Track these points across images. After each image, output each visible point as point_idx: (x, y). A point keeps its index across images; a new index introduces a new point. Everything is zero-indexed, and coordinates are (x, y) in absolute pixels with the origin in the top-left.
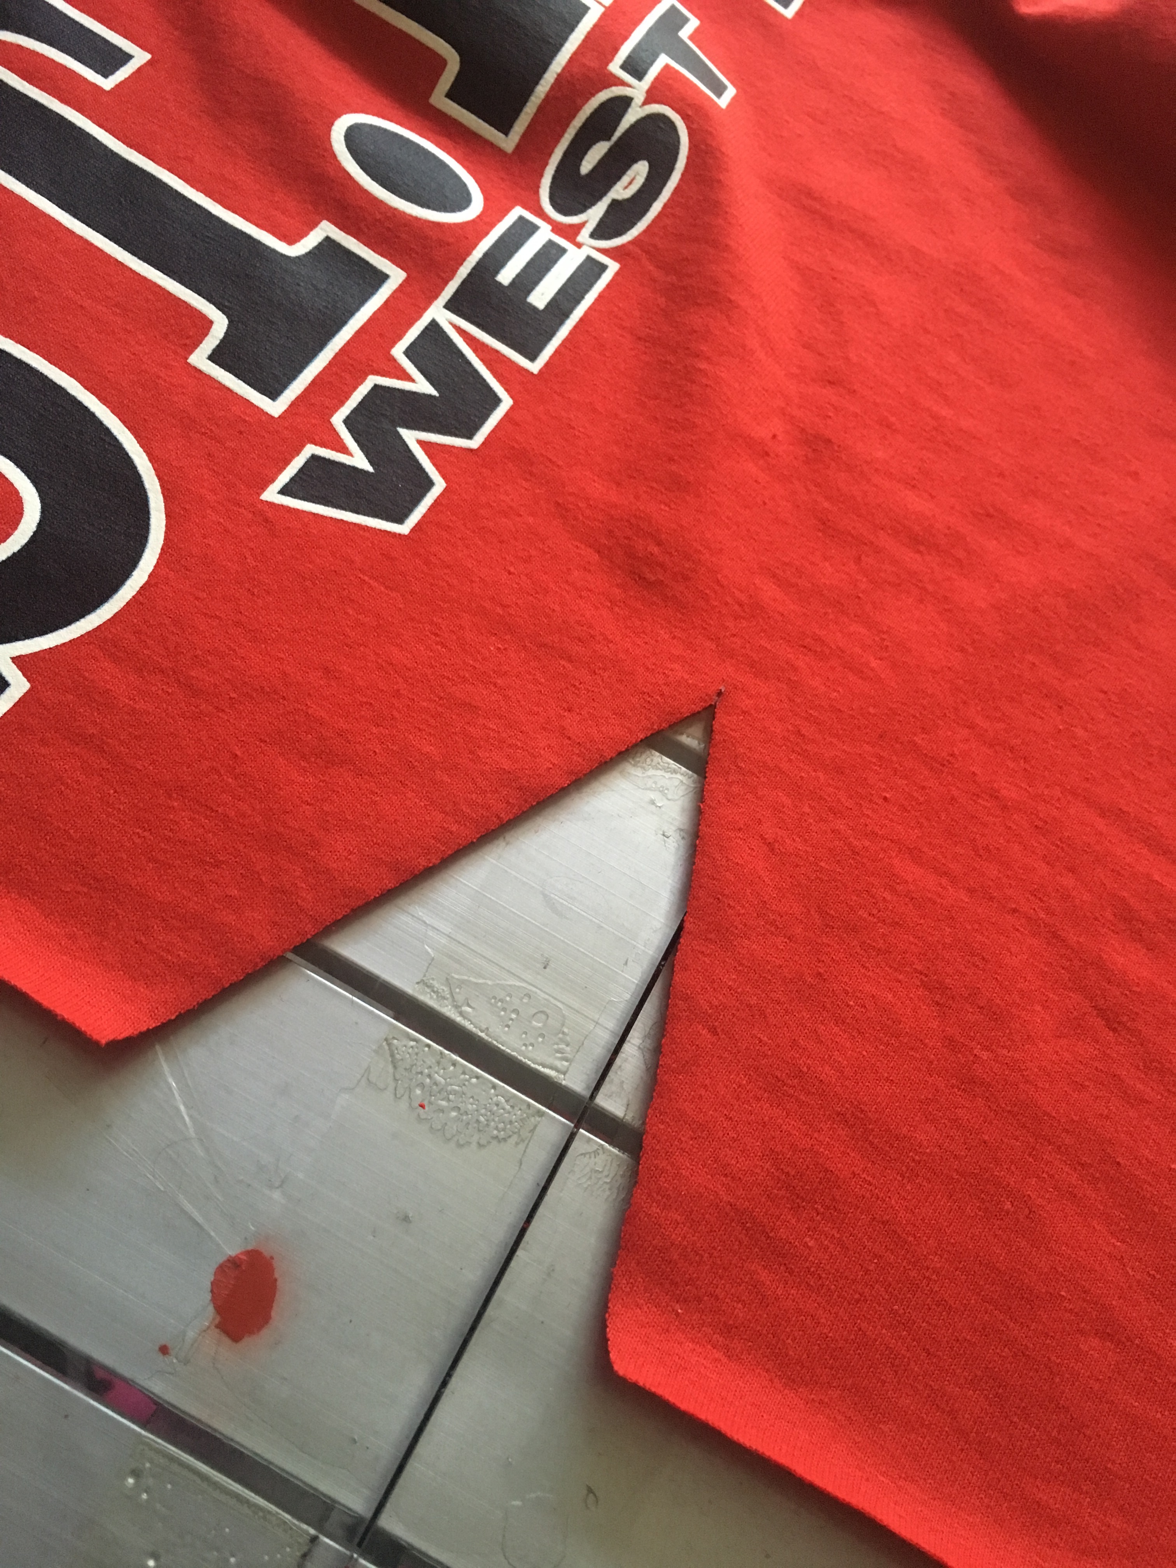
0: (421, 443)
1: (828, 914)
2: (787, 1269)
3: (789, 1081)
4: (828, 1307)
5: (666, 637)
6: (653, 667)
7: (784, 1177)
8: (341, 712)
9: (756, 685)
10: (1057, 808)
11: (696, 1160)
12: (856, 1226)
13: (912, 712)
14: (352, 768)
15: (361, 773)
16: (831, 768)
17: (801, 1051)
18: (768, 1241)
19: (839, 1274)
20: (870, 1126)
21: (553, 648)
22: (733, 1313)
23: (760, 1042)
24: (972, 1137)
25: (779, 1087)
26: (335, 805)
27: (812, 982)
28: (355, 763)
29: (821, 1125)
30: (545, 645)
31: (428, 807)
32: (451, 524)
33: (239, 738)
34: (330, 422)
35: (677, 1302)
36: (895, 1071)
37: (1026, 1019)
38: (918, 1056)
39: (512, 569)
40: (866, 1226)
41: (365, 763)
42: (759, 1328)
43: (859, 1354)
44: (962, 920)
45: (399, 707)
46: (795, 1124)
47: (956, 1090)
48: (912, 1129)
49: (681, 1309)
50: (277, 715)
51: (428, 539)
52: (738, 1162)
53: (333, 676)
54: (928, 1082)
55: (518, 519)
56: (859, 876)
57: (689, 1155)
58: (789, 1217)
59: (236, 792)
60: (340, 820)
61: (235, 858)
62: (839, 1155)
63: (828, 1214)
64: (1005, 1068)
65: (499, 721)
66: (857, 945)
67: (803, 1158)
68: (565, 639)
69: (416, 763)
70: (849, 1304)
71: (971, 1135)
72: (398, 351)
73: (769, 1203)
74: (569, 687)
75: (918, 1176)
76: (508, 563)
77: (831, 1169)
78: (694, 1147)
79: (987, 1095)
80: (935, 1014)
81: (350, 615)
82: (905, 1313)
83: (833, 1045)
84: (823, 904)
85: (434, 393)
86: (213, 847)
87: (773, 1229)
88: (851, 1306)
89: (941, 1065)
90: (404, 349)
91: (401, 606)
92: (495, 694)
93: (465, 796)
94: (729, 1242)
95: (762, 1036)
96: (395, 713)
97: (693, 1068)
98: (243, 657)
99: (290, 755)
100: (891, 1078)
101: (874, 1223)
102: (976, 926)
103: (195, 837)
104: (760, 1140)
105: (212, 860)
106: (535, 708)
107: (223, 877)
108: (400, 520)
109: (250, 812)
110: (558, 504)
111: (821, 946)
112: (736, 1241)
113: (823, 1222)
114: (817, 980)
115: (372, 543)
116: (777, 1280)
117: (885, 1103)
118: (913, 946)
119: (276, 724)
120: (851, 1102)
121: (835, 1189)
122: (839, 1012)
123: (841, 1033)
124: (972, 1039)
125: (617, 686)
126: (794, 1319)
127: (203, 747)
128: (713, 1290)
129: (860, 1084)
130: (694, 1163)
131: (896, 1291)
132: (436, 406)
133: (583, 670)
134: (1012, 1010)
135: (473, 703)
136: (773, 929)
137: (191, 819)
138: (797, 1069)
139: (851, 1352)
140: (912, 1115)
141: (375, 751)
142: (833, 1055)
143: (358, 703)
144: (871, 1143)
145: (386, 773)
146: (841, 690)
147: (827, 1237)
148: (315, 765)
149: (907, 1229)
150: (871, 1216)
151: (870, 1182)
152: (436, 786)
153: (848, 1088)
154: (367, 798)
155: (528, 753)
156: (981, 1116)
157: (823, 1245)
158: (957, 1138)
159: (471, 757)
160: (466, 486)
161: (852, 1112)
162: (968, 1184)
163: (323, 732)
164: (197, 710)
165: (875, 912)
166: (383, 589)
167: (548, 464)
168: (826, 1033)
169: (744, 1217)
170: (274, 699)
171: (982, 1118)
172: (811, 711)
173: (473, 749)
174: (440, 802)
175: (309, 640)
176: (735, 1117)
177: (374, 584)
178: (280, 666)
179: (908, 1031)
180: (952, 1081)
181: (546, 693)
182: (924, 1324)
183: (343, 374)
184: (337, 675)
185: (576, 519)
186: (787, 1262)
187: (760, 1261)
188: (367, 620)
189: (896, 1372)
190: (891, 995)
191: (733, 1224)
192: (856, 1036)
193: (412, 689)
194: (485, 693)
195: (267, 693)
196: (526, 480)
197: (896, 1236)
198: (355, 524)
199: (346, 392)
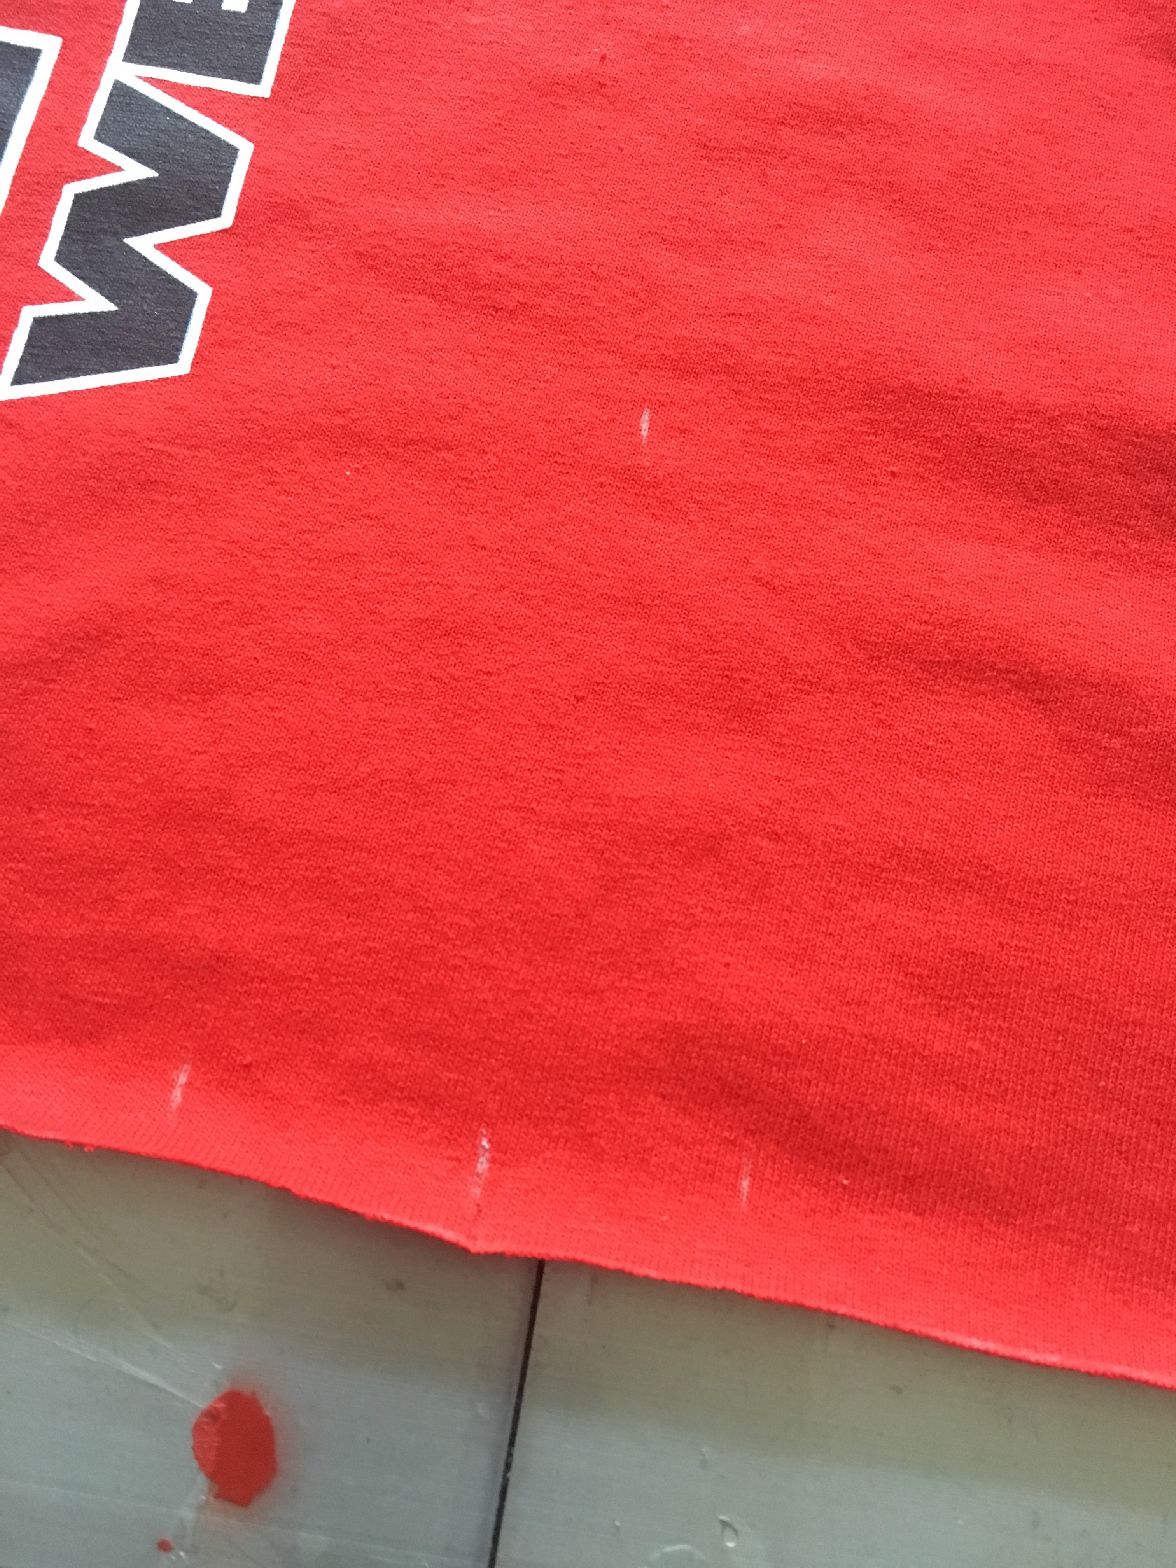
0: (162, 247)
1: (869, 643)
2: (957, 1086)
3: (887, 864)
4: (1022, 1113)
5: (556, 371)
6: (554, 416)
7: (916, 981)
8: (195, 626)
9: (686, 390)
10: (1121, 393)
11: (806, 999)
12: (1024, 1006)
13: (895, 345)
14: (236, 689)
15: (249, 691)
16: (813, 460)
17: (888, 823)
18: (925, 1062)
19: (1021, 1070)
20: (1004, 881)
21: (422, 441)
22: (910, 1162)
23: (837, 829)
24: (1129, 848)
25: (877, 876)
26: (233, 742)
27: (875, 734)
28: (237, 682)
29: (941, 903)
30: (412, 442)
31: (345, 700)
32: (237, 337)
33: (86, 707)
34: (40, 268)
35: (839, 1172)
36: (1011, 804)
37: (1157, 677)
38: (1033, 775)
39: (335, 362)
40: (1036, 1003)
41: (248, 677)
42: (946, 1168)
43: (1076, 1154)
44: (1036, 588)
45: (263, 591)
46: (910, 914)
47: (1094, 799)
48: (1055, 865)
49: (847, 1179)
50: (120, 661)
51: (216, 367)
52: (857, 983)
53: (168, 586)
54: (1056, 802)
55: (318, 294)
56: (891, 582)
57: (796, 996)
58: (939, 1025)
59: (107, 773)
60: (246, 758)
61: (139, 853)
62: (976, 930)
63: (985, 1005)
64: (1147, 749)
65: (391, 561)
66: (916, 669)
67: (933, 950)
68: (433, 423)
69: (311, 652)
70: (1045, 1100)
71: (1128, 846)
72: (87, 140)
73: (909, 1018)
74: (459, 482)
75: (1080, 918)
76: (327, 356)
77: (971, 950)
78: (798, 985)
79: (1132, 792)
80: (1040, 716)
81: (160, 503)
82: (1115, 1087)
83: (925, 802)
84: (859, 632)
85: (153, 174)
86: (106, 849)
87: (925, 1046)
88: (1048, 1102)
89: (1066, 775)
90: (93, 133)
91: (216, 465)
92: (374, 528)
93: (384, 670)
94: (879, 1080)
95: (836, 821)
96: (261, 600)
97: (765, 891)
98: (48, 605)
99: (155, 704)
100: (1009, 815)
101: (1044, 994)
102: (1057, 589)
103: (81, 846)
104: (874, 948)
105: (112, 866)
106: (429, 527)
107: (132, 881)
108: (173, 358)
109: (134, 791)
110: (361, 254)
111: (873, 686)
112: (886, 1075)
113: (982, 1016)
114: (881, 729)
115: (150, 400)
116: (951, 1103)
117: (1012, 847)
118: (988, 643)
119: (122, 672)
120: (969, 861)
121: (984, 972)
122: (919, 759)
123: (930, 784)
124: (1095, 729)
125: (518, 458)
126: (985, 1142)
127: (46, 735)
128: (878, 1144)
129: (973, 835)
130: (805, 1003)
131: (1097, 1065)
132: (160, 190)
133: (468, 453)
134: (1136, 674)
135: (351, 550)
136: (806, 687)
137: (69, 826)
138: (891, 847)
139: (1066, 1155)
140: (1050, 849)
141: (255, 658)
142: (928, 815)
143: (212, 606)
144: (1011, 901)
145: (279, 679)
146: (796, 352)
147: (993, 1032)
148: (190, 704)
149: (1087, 986)
150: (1038, 988)
151: (1023, 947)
152: (346, 671)
153: (960, 847)
154: (268, 718)
155: (441, 585)
156: (1133, 820)
157: (991, 1042)
158: (1112, 855)
159: (373, 618)
160: (237, 280)
161: (975, 873)
162: (1144, 906)
163: (183, 659)
164: (20, 691)
165: (926, 617)
166: (185, 452)
167: (328, 207)
168: (912, 790)
169: (886, 1045)
170: (108, 641)
171: (1135, 822)
172: (767, 396)
173: (373, 608)
174: (357, 688)
175: (122, 552)
176: (835, 931)
177: (174, 450)
178: (98, 598)
179: (1012, 750)
180: (1086, 790)
181: (435, 502)
182: (1143, 1091)
183: (31, 200)
184: (172, 581)
185: (388, 264)
186: (955, 1079)
187: (922, 1089)
188: (182, 499)
189: (1126, 1158)
190: (977, 714)
191: (877, 1058)
192: (949, 780)
193: (271, 562)
194: (360, 532)
195: (96, 637)
196: (309, 239)
197: (1076, 999)
198: (120, 386)
199: (45, 221)
